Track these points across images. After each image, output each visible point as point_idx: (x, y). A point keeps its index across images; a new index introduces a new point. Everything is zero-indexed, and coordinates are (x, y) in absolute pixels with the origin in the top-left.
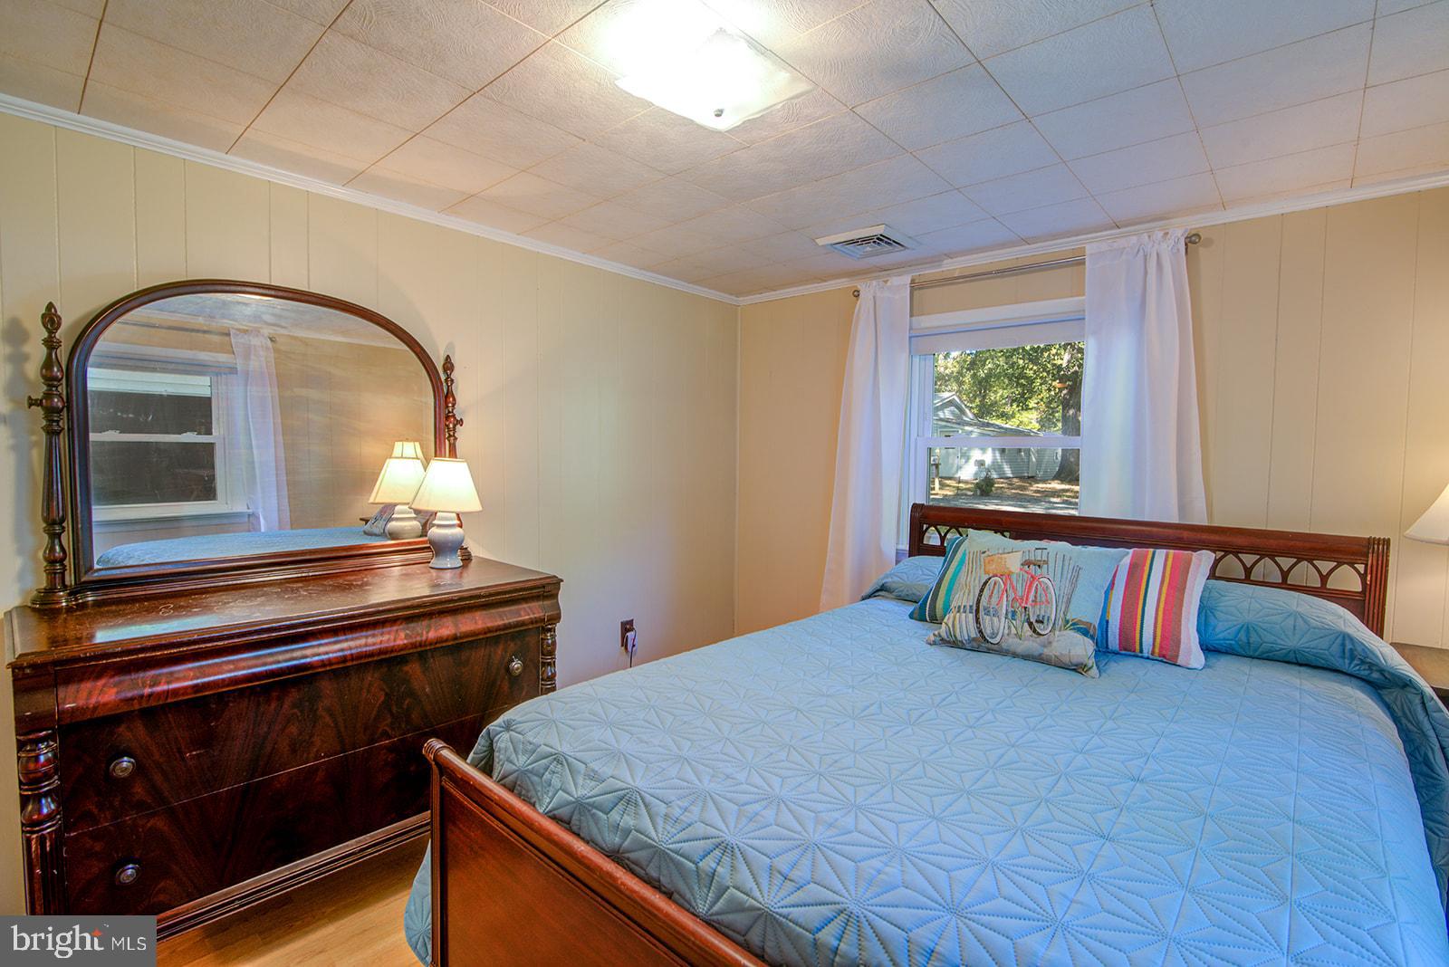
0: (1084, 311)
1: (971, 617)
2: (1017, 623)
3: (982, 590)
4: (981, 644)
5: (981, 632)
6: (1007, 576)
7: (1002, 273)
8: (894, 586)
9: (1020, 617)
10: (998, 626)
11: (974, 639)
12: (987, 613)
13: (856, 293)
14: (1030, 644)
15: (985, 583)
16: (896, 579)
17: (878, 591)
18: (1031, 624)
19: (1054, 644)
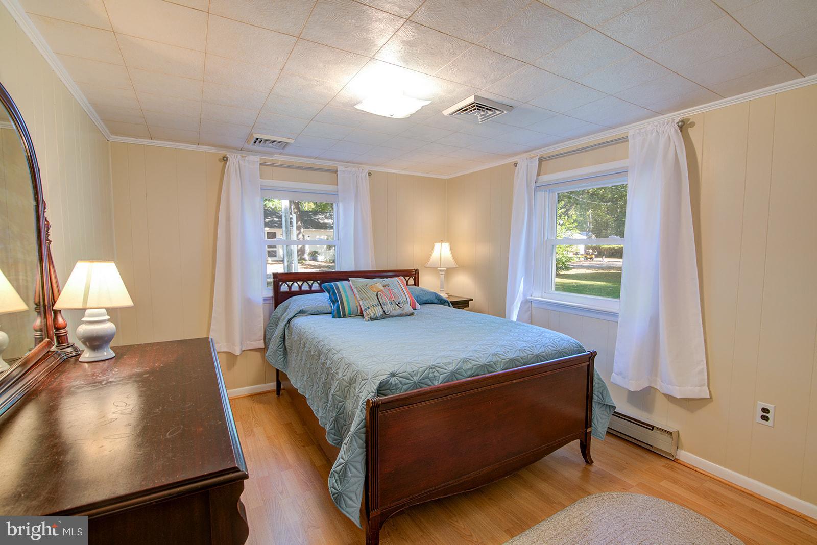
0: (338, 191)
1: (380, 307)
2: (394, 305)
3: (378, 298)
4: (385, 316)
5: (384, 312)
6: (381, 291)
7: (303, 168)
8: (308, 309)
9: (394, 303)
10: (389, 308)
11: (382, 315)
12: (384, 305)
13: (225, 159)
14: (399, 311)
15: (377, 295)
16: (306, 306)
17: (297, 314)
18: (397, 305)
19: (405, 309)
